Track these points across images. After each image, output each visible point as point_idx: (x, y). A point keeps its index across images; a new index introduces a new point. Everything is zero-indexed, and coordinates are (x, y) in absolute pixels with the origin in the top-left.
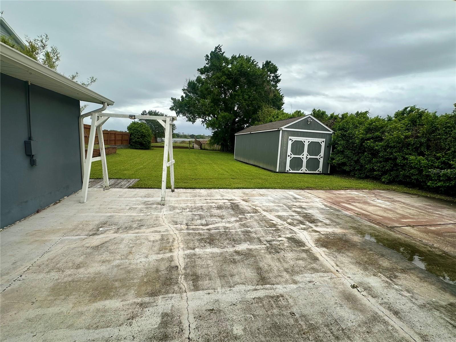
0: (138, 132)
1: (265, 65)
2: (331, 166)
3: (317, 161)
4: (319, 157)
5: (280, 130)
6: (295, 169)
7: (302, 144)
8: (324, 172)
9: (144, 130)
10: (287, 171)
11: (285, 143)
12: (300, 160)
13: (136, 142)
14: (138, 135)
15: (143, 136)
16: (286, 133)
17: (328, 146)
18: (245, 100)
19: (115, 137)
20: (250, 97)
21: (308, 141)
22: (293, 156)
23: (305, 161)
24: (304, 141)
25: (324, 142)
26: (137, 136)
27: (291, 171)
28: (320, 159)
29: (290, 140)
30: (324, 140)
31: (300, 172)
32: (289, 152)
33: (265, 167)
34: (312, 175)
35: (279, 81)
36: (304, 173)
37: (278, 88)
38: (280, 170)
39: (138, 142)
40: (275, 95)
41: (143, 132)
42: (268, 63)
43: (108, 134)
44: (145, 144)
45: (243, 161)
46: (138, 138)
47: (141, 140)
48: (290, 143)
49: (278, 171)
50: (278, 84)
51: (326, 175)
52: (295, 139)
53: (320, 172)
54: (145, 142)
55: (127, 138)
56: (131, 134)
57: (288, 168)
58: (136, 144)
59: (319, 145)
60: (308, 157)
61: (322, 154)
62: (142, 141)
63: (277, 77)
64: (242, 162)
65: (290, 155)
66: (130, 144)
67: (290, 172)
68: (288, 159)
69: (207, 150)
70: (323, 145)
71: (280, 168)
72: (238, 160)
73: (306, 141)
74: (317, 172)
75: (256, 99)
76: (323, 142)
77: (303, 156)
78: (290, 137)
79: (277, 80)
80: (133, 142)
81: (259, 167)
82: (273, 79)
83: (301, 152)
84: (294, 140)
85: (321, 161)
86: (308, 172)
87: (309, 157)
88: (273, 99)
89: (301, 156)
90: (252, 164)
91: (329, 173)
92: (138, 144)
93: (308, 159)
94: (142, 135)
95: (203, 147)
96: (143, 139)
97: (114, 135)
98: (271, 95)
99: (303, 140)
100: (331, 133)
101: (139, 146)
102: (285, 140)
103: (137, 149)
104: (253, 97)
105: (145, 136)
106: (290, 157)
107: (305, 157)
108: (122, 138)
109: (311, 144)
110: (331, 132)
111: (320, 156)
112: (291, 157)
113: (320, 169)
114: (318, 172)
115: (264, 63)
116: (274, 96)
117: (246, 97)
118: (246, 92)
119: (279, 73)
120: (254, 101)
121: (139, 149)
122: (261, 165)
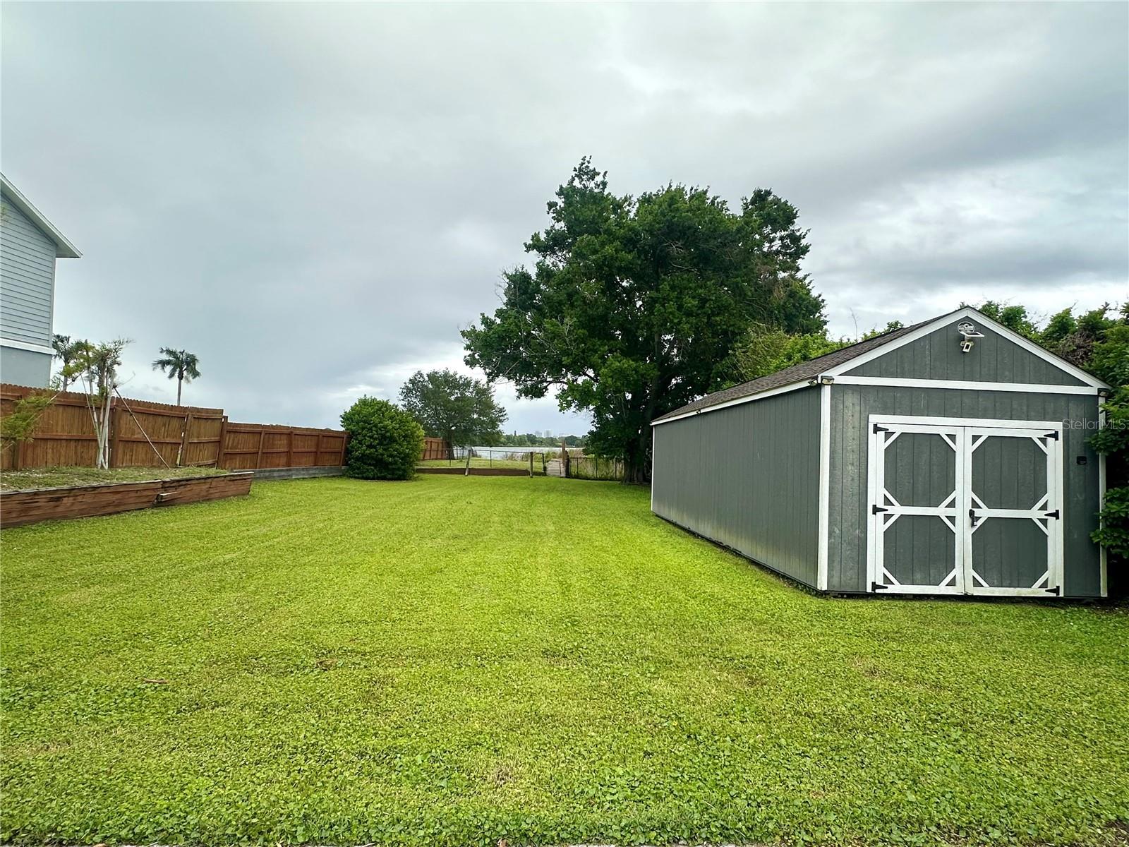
0: (371, 429)
1: (753, 203)
2: (1110, 557)
3: (1034, 536)
4: (1042, 515)
5: (820, 386)
6: (918, 576)
7: (941, 450)
8: (1076, 593)
9: (389, 422)
10: (875, 586)
11: (852, 445)
12: (941, 534)
13: (363, 459)
14: (371, 437)
15: (386, 439)
16: (850, 399)
17: (1080, 460)
18: (689, 314)
19: (290, 445)
20: (703, 301)
21: (970, 433)
22: (898, 510)
23: (963, 535)
24: (953, 437)
25: (1055, 436)
26: (368, 441)
27: (896, 588)
28: (1044, 522)
29: (877, 429)
30: (1058, 426)
31: (942, 589)
32: (877, 491)
33: (761, 556)
34: (1014, 610)
35: (805, 250)
36: (966, 598)
37: (800, 275)
38: (836, 580)
39: (369, 457)
40: (792, 295)
41: (385, 427)
42: (760, 198)
43: (261, 433)
44: (391, 463)
45: (678, 523)
46: (370, 446)
47: (381, 451)
48: (877, 447)
49: (823, 585)
50: (799, 261)
51: (1088, 605)
52: (901, 424)
53: (1057, 590)
54: (391, 456)
55: (338, 446)
56: (350, 435)
57: (876, 571)
58: (365, 464)
59: (1031, 452)
60: (977, 512)
61: (1055, 496)
62: (382, 455)
63: (795, 239)
64: (675, 525)
65: (881, 505)
66: (347, 464)
67: (891, 589)
68: (876, 528)
69: (587, 478)
70: (1055, 453)
71: (836, 574)
72: (663, 518)
73: (959, 433)
74: (1036, 591)
75: (726, 307)
76: (1050, 440)
77: (951, 512)
78: (874, 419)
79: (797, 248)
80: (358, 459)
81: (737, 554)
82: (783, 246)
83: (942, 487)
84: (898, 430)
85: (1055, 532)
86: (987, 591)
87: (985, 513)
88: (784, 307)
89: (941, 511)
90: (708, 536)
91: (1104, 593)
92: (370, 465)
93: (979, 523)
94: (384, 437)
95: (573, 470)
96: (384, 449)
97: (285, 437)
98: (780, 295)
99: (943, 432)
100: (1092, 391)
101: (372, 470)
102: (850, 433)
103: (367, 478)
104: (715, 302)
105: (392, 440)
106: (880, 515)
107: (961, 512)
108: (318, 446)
109: (988, 452)
110: (1093, 386)
111: (1044, 507)
112: (887, 517)
113: (1055, 574)
114: (1043, 593)
115: (749, 201)
116: (790, 296)
117: (690, 302)
118: (691, 288)
119: (799, 225)
120: (718, 315)
121: (373, 479)
122: (744, 547)
